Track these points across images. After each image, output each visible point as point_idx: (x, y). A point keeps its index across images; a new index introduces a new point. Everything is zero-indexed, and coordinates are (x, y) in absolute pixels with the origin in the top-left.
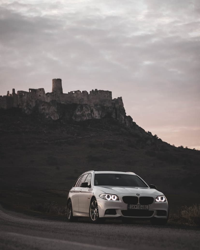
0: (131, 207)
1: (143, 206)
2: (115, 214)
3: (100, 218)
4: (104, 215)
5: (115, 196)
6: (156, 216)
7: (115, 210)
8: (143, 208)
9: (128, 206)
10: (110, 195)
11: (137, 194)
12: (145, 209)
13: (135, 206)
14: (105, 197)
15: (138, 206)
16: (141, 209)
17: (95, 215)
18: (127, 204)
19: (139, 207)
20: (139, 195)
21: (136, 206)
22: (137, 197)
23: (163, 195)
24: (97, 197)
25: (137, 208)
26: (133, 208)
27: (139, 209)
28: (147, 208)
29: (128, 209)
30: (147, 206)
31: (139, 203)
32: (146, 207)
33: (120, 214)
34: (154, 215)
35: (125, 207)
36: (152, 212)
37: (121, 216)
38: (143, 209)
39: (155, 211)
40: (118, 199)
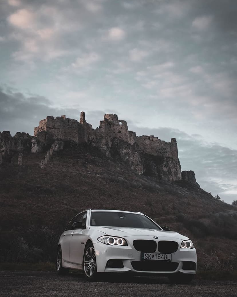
0: (146, 256)
1: (164, 254)
2: (122, 266)
3: (98, 272)
4: (104, 269)
5: (122, 239)
6: (182, 271)
7: (122, 261)
8: (163, 258)
9: (142, 255)
10: (114, 238)
11: (154, 237)
12: (167, 260)
13: (152, 255)
14: (107, 241)
15: (156, 255)
16: (161, 259)
17: (91, 269)
18: (140, 252)
19: (158, 256)
20: (157, 238)
21: (154, 255)
22: (154, 242)
23: (189, 240)
24: (94, 241)
25: (154, 259)
26: (150, 259)
27: (157, 259)
28: (170, 258)
29: (142, 259)
30: (170, 255)
31: (157, 251)
32: (167, 257)
33: (130, 268)
34: (179, 270)
35: (137, 256)
36: (176, 265)
37: (130, 270)
38: (164, 260)
39: (180, 263)
40: (126, 244)
